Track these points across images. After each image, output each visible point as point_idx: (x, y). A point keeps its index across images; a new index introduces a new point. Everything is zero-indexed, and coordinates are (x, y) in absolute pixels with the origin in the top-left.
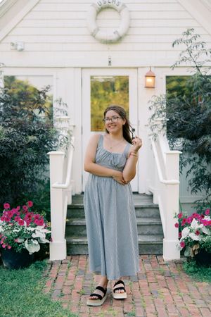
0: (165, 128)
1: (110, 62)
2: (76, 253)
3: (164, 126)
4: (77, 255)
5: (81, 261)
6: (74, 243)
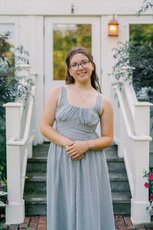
0: (131, 77)
1: (72, 10)
2: (36, 213)
3: (130, 75)
4: (37, 215)
5: (41, 224)
6: (33, 203)
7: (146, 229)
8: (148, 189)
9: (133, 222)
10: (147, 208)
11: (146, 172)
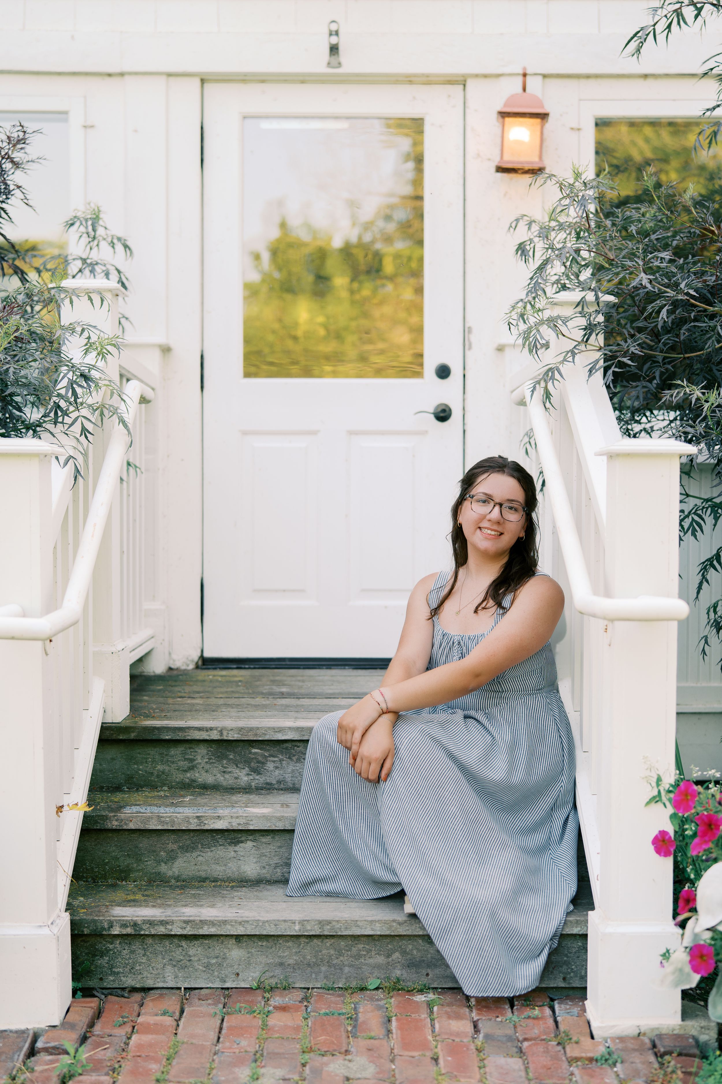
0: (599, 339)
1: (334, 49)
2: (130, 981)
4: (134, 990)
5: (148, 1029)
6: (116, 931)
7: (659, 1056)
8: (669, 863)
9: (595, 1025)
10: (666, 955)
11: (659, 780)
